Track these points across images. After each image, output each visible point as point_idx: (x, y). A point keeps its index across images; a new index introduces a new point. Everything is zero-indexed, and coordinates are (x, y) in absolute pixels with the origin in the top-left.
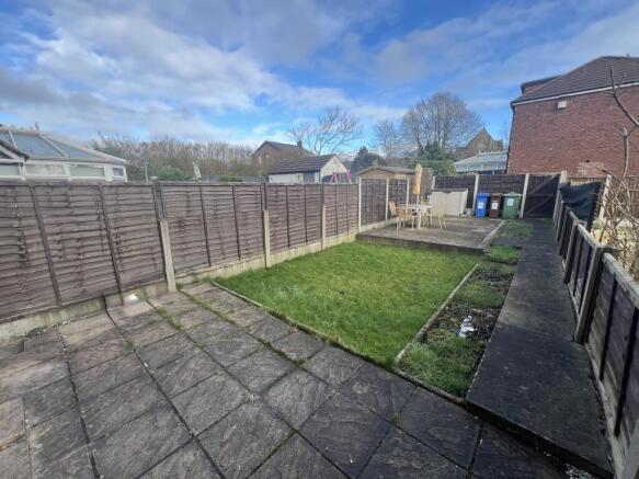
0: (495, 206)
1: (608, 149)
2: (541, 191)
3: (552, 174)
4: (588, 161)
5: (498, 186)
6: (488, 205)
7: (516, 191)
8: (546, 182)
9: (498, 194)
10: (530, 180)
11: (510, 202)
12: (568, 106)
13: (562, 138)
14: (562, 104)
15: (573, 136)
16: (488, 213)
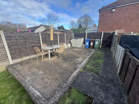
0: (92, 44)
1: (126, 25)
2: (107, 38)
3: (111, 32)
4: (120, 29)
5: (93, 37)
6: (90, 44)
7: (99, 39)
8: (109, 35)
9: (93, 40)
10: (103, 34)
11: (97, 43)
12: (116, 11)
13: (113, 22)
14: (114, 10)
15: (116, 21)
16: (90, 46)
